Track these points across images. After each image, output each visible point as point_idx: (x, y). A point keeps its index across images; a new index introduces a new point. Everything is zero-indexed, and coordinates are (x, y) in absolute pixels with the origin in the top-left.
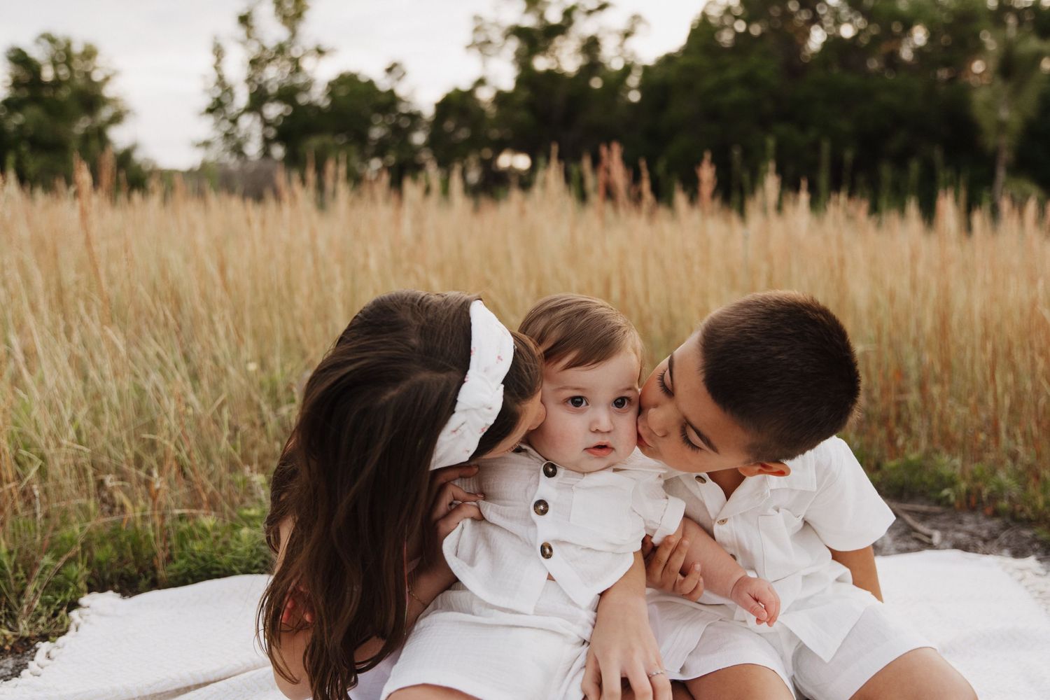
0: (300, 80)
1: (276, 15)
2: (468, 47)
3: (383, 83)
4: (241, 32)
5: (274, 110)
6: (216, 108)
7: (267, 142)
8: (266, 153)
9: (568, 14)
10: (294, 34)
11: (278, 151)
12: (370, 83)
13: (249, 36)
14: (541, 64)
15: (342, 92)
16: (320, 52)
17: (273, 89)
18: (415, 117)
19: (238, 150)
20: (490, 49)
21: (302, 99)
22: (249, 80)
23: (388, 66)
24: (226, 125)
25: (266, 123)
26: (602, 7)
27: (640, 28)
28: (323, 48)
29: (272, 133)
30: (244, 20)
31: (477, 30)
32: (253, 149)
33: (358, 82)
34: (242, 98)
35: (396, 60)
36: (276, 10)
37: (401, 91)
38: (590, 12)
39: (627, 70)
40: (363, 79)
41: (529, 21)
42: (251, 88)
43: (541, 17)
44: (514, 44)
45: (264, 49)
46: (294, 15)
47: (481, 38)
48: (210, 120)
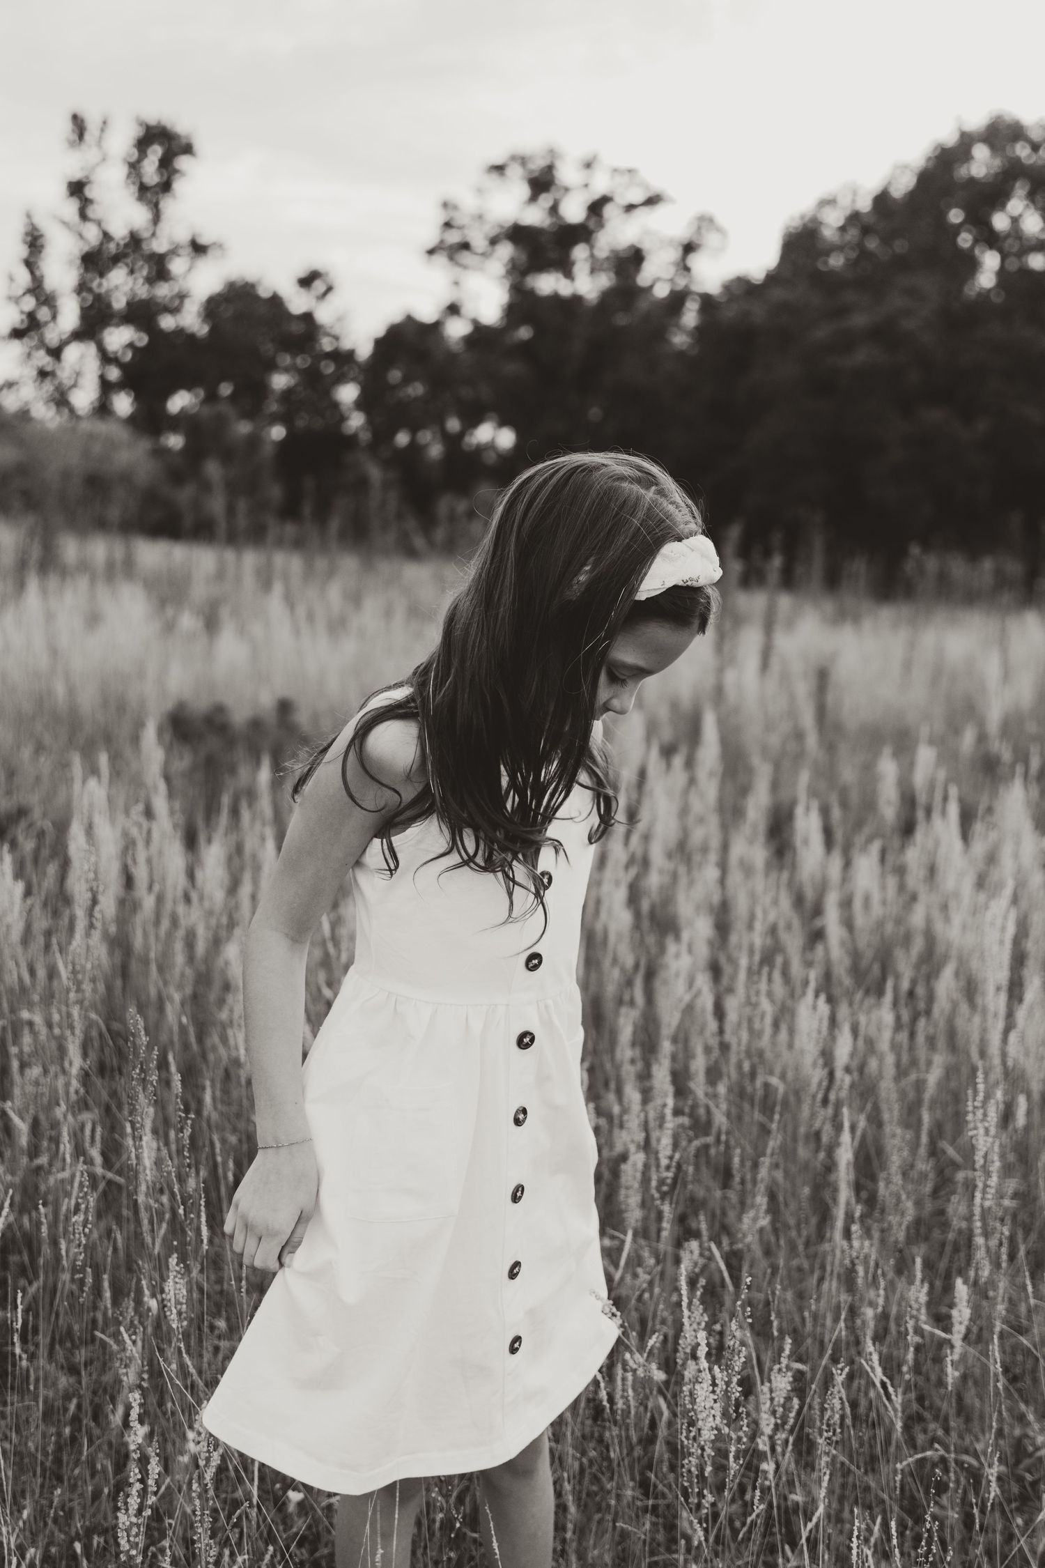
0: (163, 291)
1: (127, 185)
2: (431, 252)
3: (297, 302)
4: (70, 208)
5: (119, 338)
6: (27, 329)
7: (107, 387)
8: (103, 409)
9: (597, 208)
10: (156, 218)
11: (123, 404)
12: (276, 301)
13: (83, 216)
14: (547, 284)
15: (227, 312)
16: (198, 249)
17: (119, 303)
18: (344, 358)
19: (61, 400)
20: (465, 257)
21: (167, 322)
22: (82, 288)
23: (302, 273)
24: (42, 359)
25: (106, 358)
26: (652, 201)
27: (711, 239)
28: (203, 240)
29: (114, 374)
30: (77, 188)
31: (448, 225)
32: (84, 398)
33: (257, 298)
34: (69, 316)
35: (318, 265)
36: (129, 176)
37: (324, 315)
38: (630, 208)
39: (677, 300)
40: (264, 293)
41: (535, 216)
42: (84, 300)
43: (554, 210)
44: (506, 251)
45: (107, 236)
46: (157, 185)
47: (453, 237)
48: (17, 348)
